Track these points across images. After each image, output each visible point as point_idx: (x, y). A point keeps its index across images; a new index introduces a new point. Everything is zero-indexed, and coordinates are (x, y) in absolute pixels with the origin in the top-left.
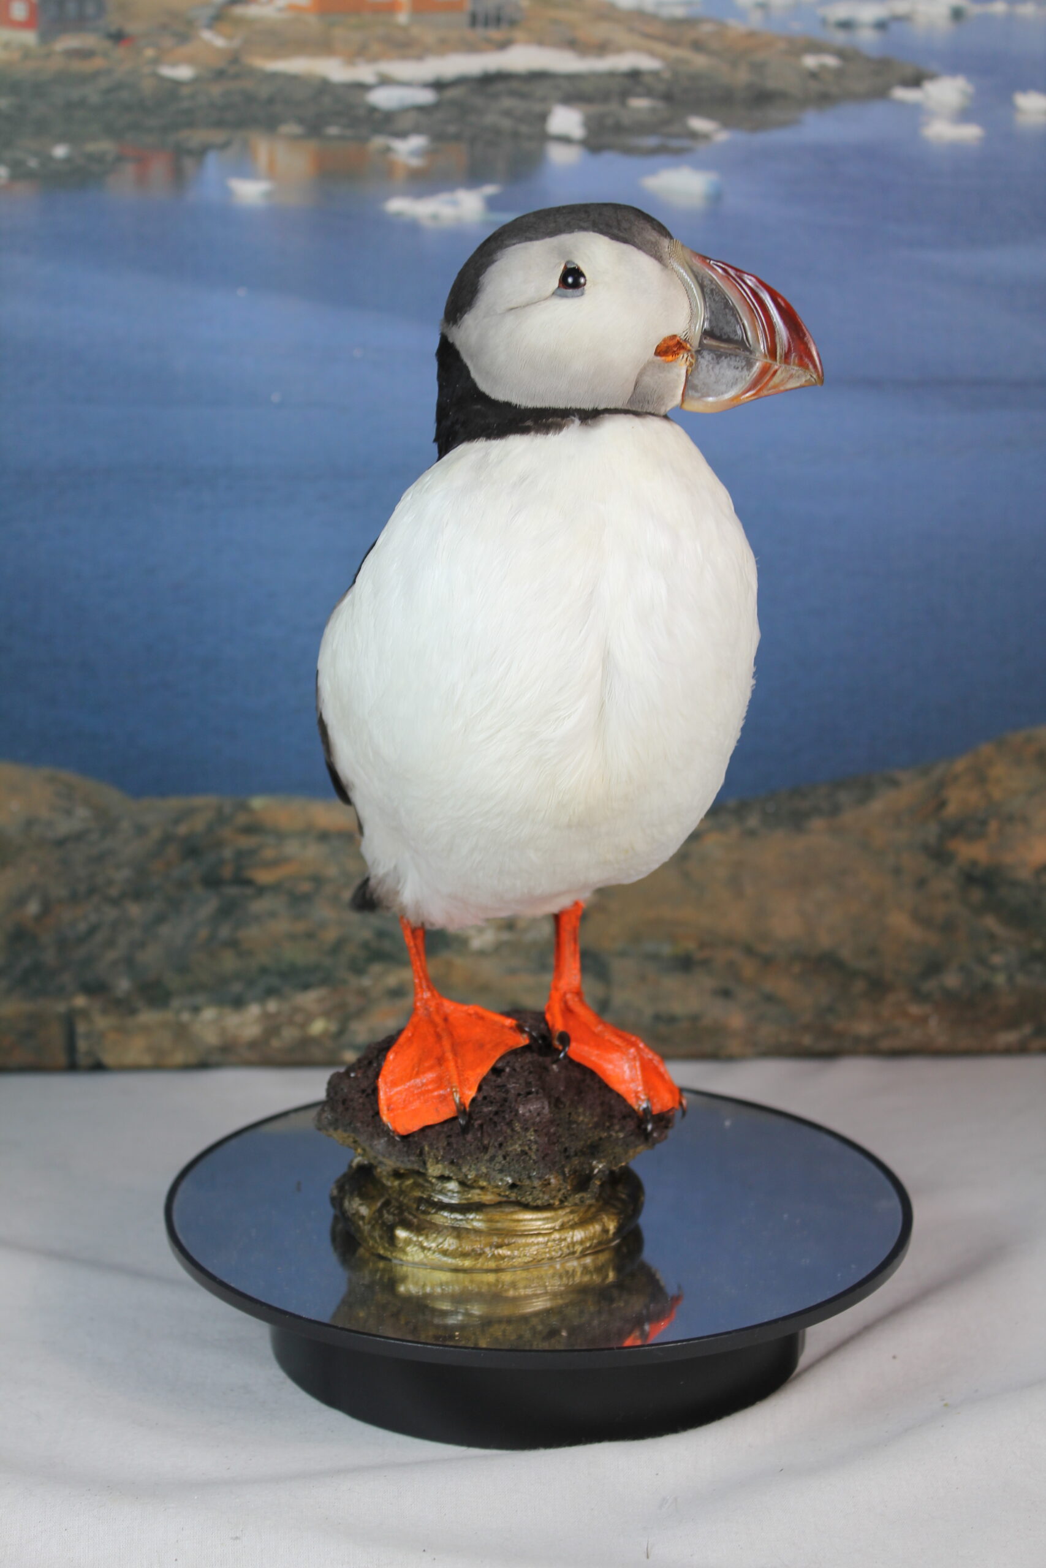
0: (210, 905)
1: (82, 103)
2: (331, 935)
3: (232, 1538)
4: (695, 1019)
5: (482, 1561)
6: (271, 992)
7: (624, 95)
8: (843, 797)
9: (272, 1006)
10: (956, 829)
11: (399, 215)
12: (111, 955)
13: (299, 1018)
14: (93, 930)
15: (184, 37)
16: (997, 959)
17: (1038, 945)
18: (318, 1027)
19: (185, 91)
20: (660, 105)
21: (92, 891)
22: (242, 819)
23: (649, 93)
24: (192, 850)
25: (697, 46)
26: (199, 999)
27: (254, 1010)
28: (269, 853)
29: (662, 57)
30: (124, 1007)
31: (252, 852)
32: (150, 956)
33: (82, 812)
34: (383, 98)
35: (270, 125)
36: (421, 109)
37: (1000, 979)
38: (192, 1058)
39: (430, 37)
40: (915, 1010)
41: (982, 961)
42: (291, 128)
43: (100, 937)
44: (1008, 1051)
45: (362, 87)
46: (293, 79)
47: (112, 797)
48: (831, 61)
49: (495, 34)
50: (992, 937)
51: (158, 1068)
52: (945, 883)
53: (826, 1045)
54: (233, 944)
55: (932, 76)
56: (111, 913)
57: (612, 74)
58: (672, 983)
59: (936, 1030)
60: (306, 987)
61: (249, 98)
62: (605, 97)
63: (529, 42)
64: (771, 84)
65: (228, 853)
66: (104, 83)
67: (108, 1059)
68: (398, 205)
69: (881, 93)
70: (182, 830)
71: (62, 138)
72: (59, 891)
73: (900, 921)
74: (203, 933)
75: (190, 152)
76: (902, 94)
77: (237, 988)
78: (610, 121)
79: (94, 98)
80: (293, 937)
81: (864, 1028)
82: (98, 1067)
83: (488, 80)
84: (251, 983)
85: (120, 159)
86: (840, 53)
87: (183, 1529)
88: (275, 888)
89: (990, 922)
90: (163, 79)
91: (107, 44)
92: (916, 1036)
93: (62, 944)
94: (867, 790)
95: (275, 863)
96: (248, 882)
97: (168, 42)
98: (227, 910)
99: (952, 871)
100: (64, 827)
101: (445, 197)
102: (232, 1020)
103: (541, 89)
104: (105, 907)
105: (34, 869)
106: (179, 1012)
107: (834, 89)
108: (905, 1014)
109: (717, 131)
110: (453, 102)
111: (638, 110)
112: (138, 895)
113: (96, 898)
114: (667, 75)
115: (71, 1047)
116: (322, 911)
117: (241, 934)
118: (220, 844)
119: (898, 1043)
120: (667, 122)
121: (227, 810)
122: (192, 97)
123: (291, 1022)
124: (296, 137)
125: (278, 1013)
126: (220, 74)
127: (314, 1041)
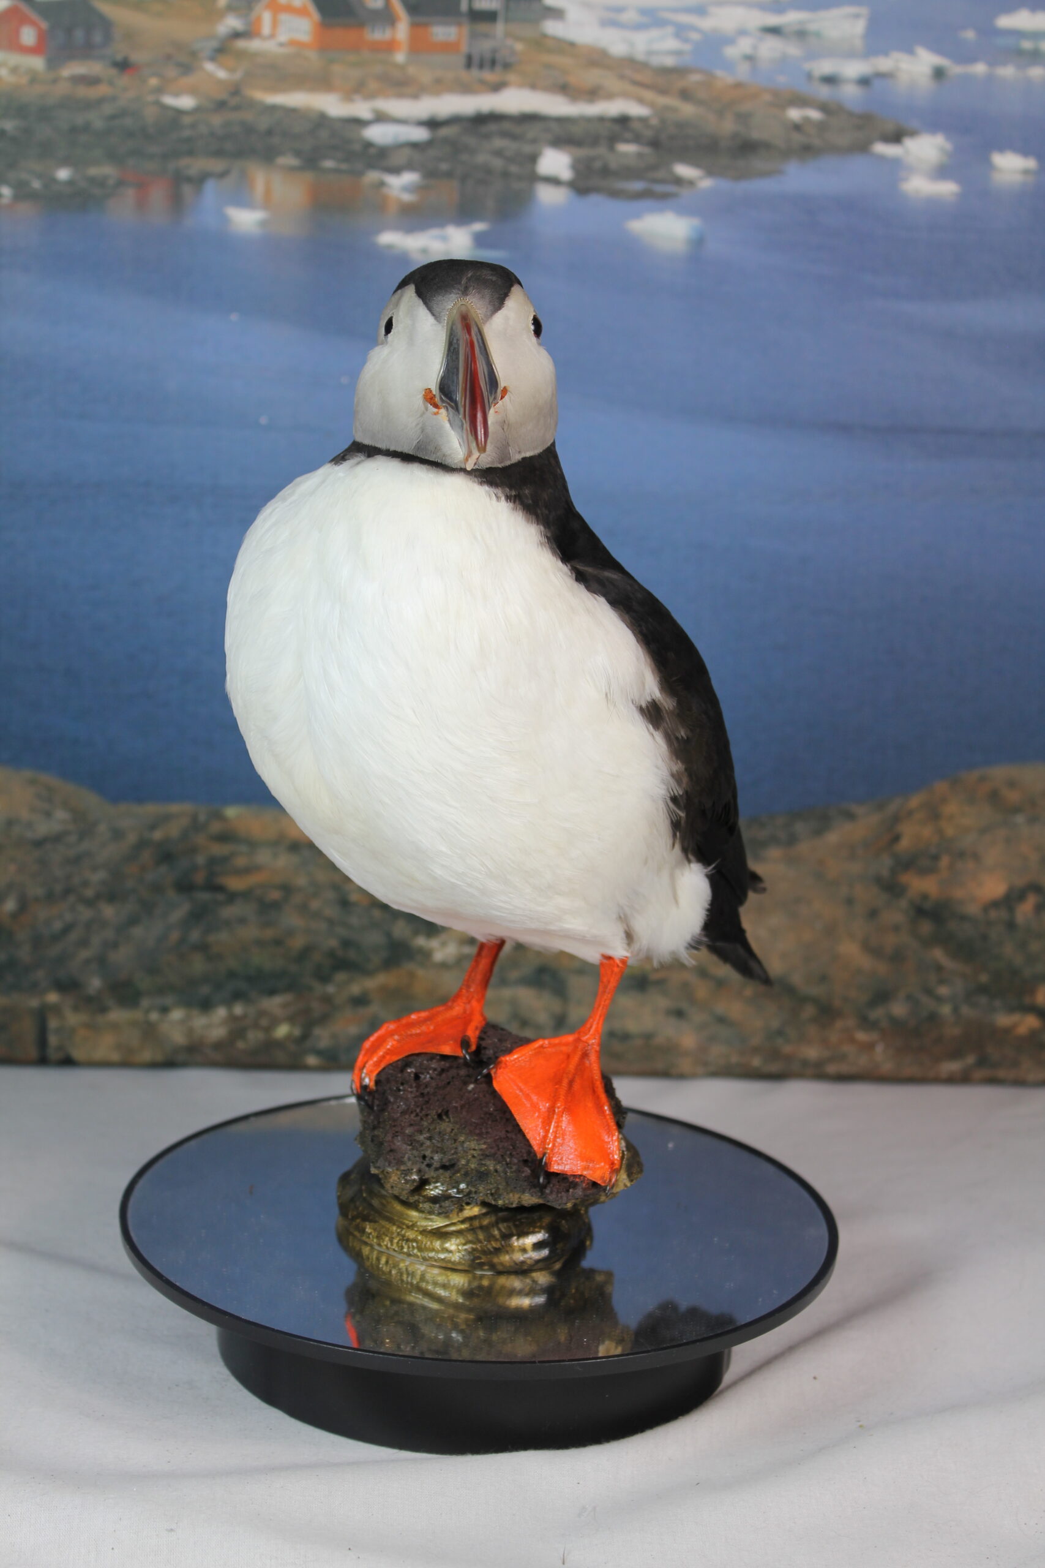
0: (181, 910)
1: (86, 128)
2: (298, 943)
3: (167, 1530)
4: (648, 1037)
5: (403, 1561)
6: (238, 996)
7: (613, 140)
8: (800, 827)
9: (238, 1009)
10: (908, 863)
11: (390, 247)
12: (84, 954)
13: (264, 1022)
14: (67, 929)
15: (187, 69)
16: (943, 991)
17: (984, 978)
18: (282, 1031)
19: (187, 120)
20: (647, 150)
21: (68, 891)
22: (216, 827)
23: (637, 139)
24: (166, 855)
25: (685, 95)
26: (168, 1000)
27: (221, 1012)
28: (241, 862)
29: (651, 105)
30: (95, 1005)
31: (225, 860)
32: (122, 956)
33: (61, 815)
34: (378, 134)
35: (269, 157)
36: (415, 146)
37: (946, 1010)
38: (159, 1057)
39: (426, 77)
40: (861, 1036)
41: (929, 992)
42: (288, 160)
43: (73, 936)
44: (951, 1080)
45: (359, 123)
46: (291, 112)
47: (90, 801)
48: (815, 114)
49: (489, 76)
50: (939, 968)
51: (125, 1064)
52: (896, 915)
53: (774, 1068)
54: (203, 947)
55: (913, 133)
56: (86, 913)
57: (601, 119)
58: (627, 1001)
59: (882, 1056)
60: (272, 992)
61: (249, 129)
62: (595, 141)
63: (521, 85)
64: (756, 135)
65: (200, 860)
66: (108, 109)
67: (77, 1054)
68: (389, 238)
69: (862, 147)
70: (158, 835)
71: (65, 162)
72: (36, 890)
73: (850, 949)
74: (175, 936)
75: (189, 180)
76: (881, 149)
77: (205, 990)
78: (598, 165)
79: (99, 124)
80: (260, 943)
81: (812, 1053)
82: (68, 1062)
83: (481, 120)
84: (218, 986)
85: (121, 183)
86: (824, 107)
87: (120, 1519)
88: (246, 895)
89: (938, 954)
90: (165, 108)
91: (113, 72)
92: (863, 1062)
93: (37, 942)
94: (823, 823)
95: (247, 871)
96: (219, 889)
97: (171, 72)
98: (198, 915)
99: (903, 903)
100: (43, 828)
101: (435, 232)
102: (200, 1021)
103: (532, 131)
104: (81, 908)
105: (12, 868)
106: (147, 1011)
107: (816, 142)
108: (852, 1040)
109: (701, 178)
110: (446, 141)
111: (625, 155)
112: (112, 897)
113: (72, 899)
114: (654, 122)
115: (42, 1041)
116: (291, 919)
117: (212, 938)
118: (193, 850)
119: (844, 1068)
120: (654, 168)
121: (202, 818)
122: (193, 126)
123: (256, 1026)
124: (292, 169)
125: (244, 1017)
126: (221, 105)
127: (278, 1044)
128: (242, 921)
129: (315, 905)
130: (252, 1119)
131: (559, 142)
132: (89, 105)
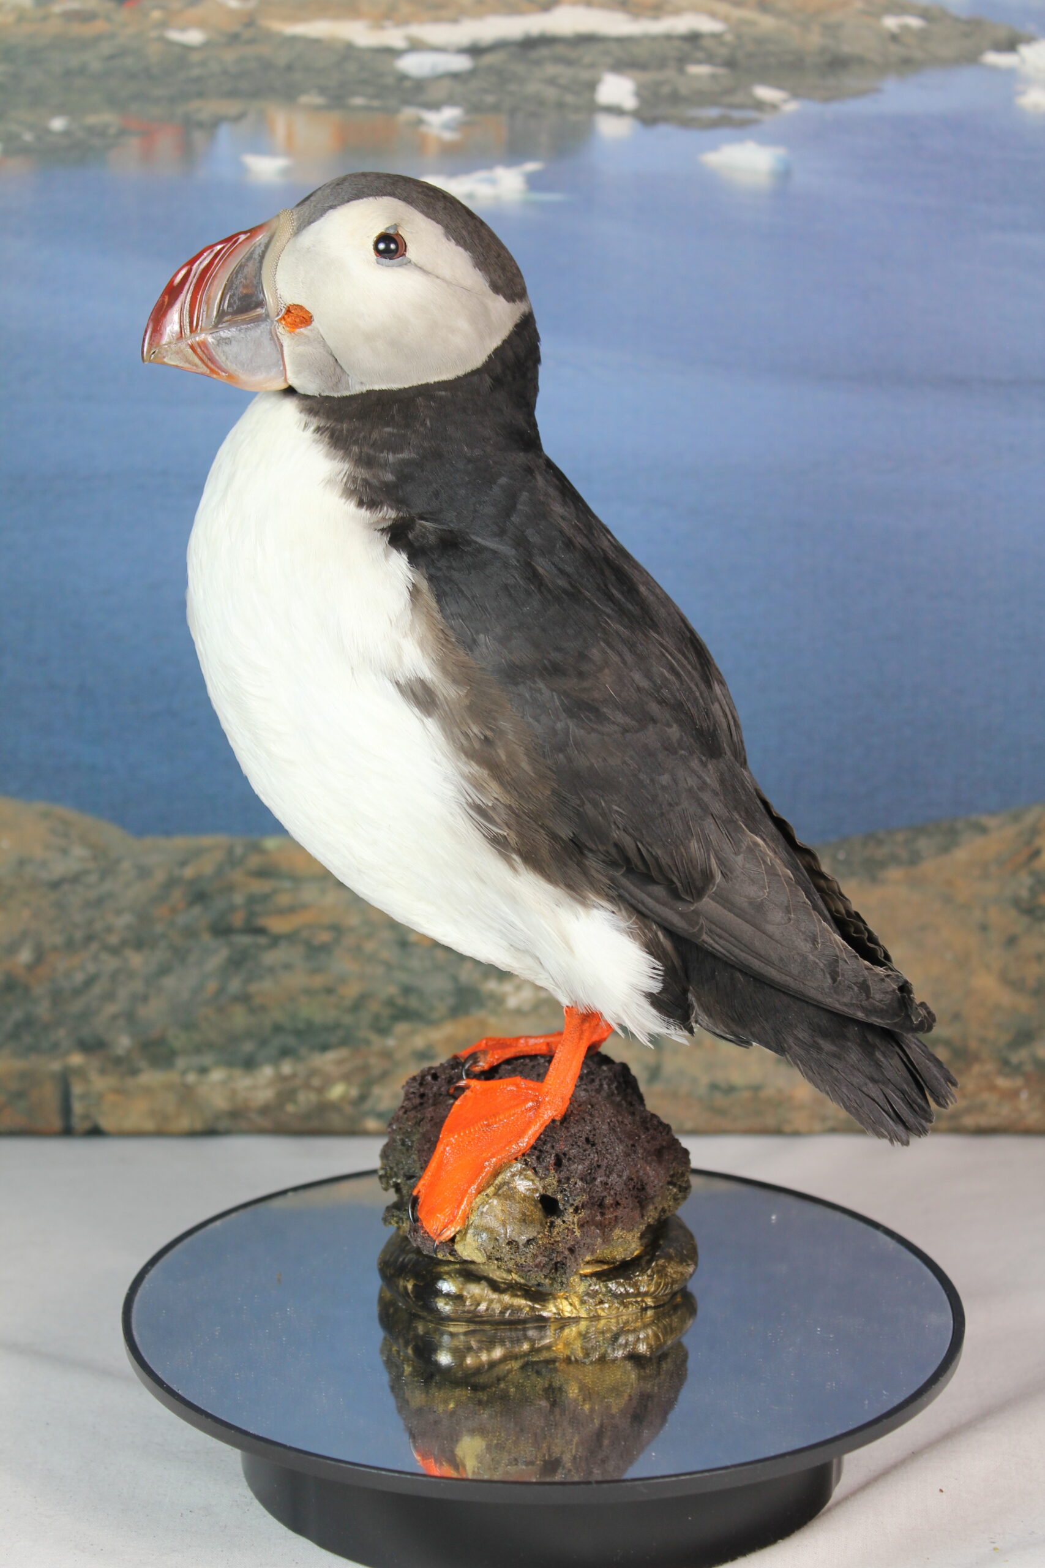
0: (219, 955)
1: (82, 70)
2: (352, 991)
4: (756, 1089)
6: (285, 1052)
7: (682, 61)
8: (923, 843)
9: (287, 1068)
12: (111, 1009)
13: (316, 1082)
14: (90, 981)
18: (337, 1091)
20: (721, 71)
21: (89, 938)
22: (254, 861)
23: (710, 59)
24: (199, 897)
25: (764, 6)
26: (207, 1059)
27: (267, 1072)
28: (284, 900)
29: (725, 19)
30: (124, 1066)
31: (265, 898)
32: (153, 1011)
33: (79, 851)
34: (413, 65)
35: (289, 94)
36: (455, 76)
38: (199, 1125)
40: (1002, 1082)
42: (311, 99)
43: (97, 990)
45: (391, 52)
46: (314, 43)
47: (111, 834)
48: (914, 22)
51: (160, 1134)
52: (1038, 942)
54: (244, 998)
55: (1030, 40)
56: (111, 963)
57: (668, 37)
59: (1027, 1105)
60: (325, 1048)
61: (267, 66)
62: (661, 63)
64: (846, 49)
65: (238, 899)
66: (106, 48)
67: (105, 1123)
69: (971, 58)
70: (189, 872)
71: (61, 110)
72: (54, 938)
73: (986, 983)
74: (212, 986)
75: (200, 125)
76: (993, 58)
77: (248, 1047)
78: (665, 90)
79: (96, 66)
80: (309, 992)
82: (95, 1132)
83: (530, 44)
84: (263, 1043)
85: (122, 133)
86: (925, 14)
88: (291, 938)
90: (170, 44)
91: (110, 5)
92: (1005, 1112)
93: (57, 997)
94: (950, 838)
95: (292, 910)
96: (261, 931)
97: (176, 4)
98: (238, 962)
100: (59, 868)
101: (482, 174)
102: (243, 1082)
103: (589, 54)
104: (104, 956)
105: (26, 914)
106: (184, 1073)
107: (918, 54)
108: (993, 1088)
109: (785, 101)
110: (491, 69)
111: (697, 77)
112: (139, 944)
113: (94, 946)
114: (729, 38)
115: (66, 1110)
116: (343, 964)
117: (253, 988)
118: (230, 888)
119: (983, 1121)
120: (730, 91)
121: (239, 851)
122: (203, 63)
123: (307, 1086)
124: (318, 108)
125: (294, 1076)
126: (234, 39)
127: (334, 1107)
128: (288, 967)
129: (369, 947)
130: (290, 1194)
131: (620, 66)
132: (84, 44)
